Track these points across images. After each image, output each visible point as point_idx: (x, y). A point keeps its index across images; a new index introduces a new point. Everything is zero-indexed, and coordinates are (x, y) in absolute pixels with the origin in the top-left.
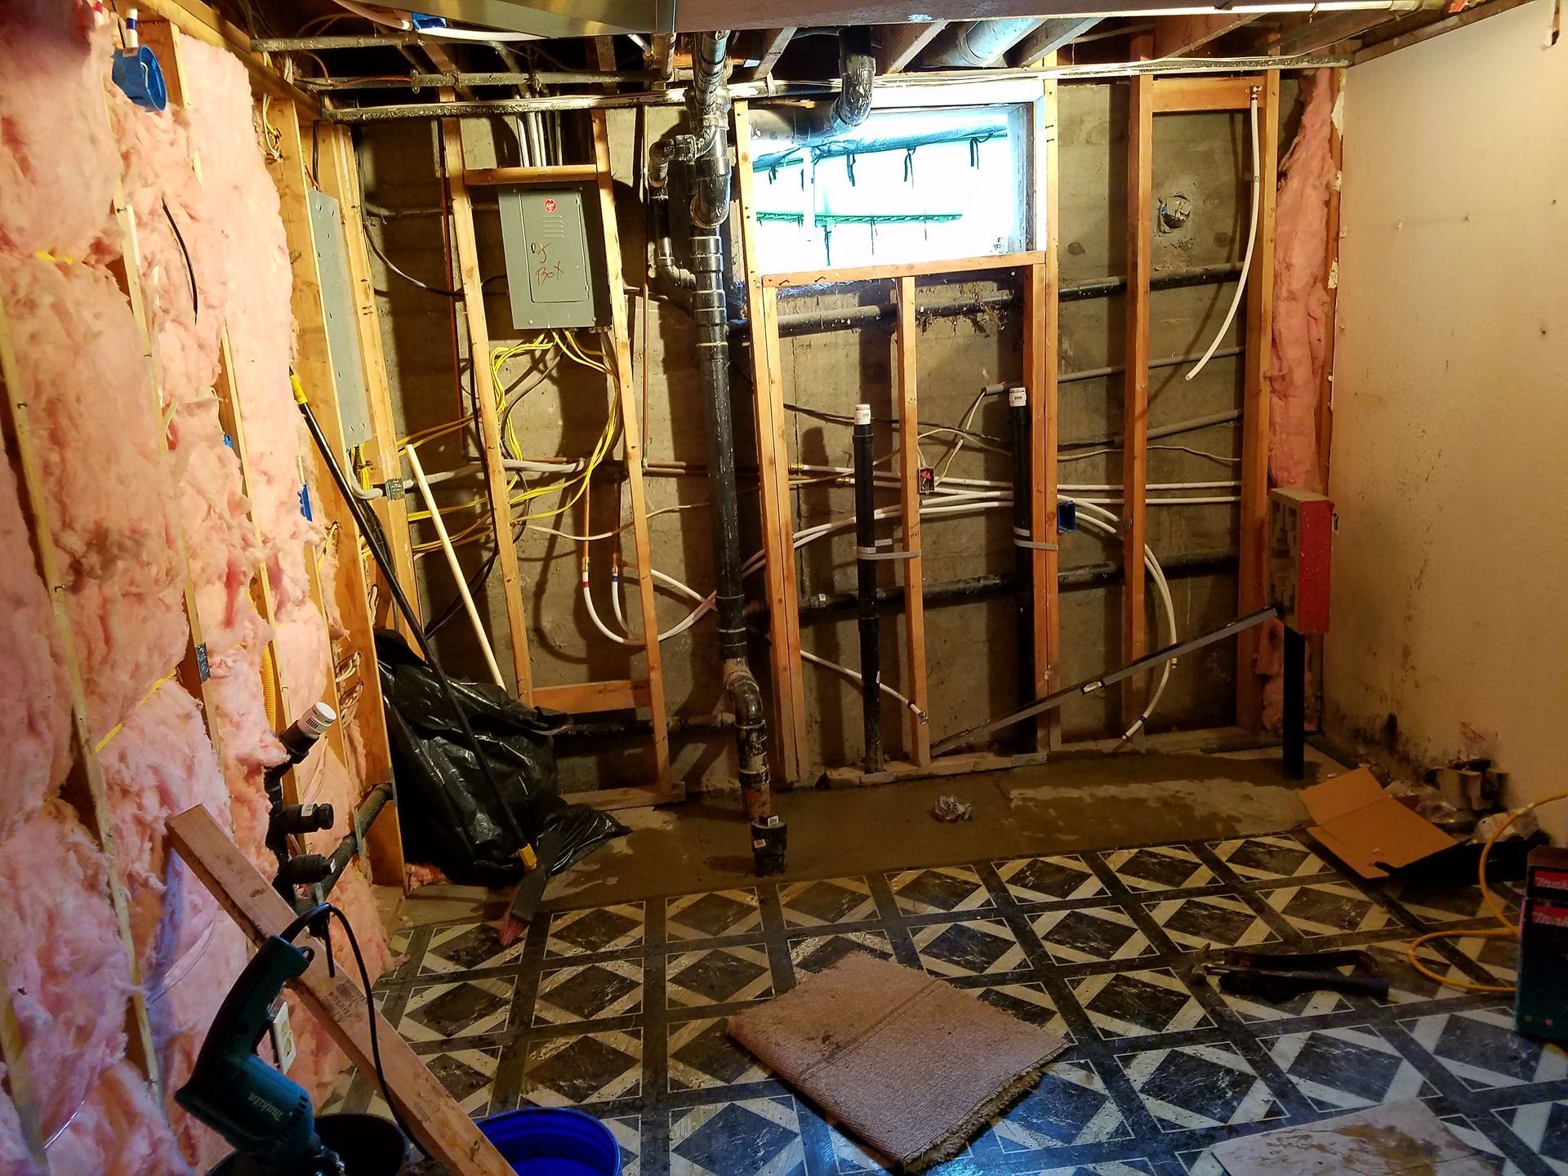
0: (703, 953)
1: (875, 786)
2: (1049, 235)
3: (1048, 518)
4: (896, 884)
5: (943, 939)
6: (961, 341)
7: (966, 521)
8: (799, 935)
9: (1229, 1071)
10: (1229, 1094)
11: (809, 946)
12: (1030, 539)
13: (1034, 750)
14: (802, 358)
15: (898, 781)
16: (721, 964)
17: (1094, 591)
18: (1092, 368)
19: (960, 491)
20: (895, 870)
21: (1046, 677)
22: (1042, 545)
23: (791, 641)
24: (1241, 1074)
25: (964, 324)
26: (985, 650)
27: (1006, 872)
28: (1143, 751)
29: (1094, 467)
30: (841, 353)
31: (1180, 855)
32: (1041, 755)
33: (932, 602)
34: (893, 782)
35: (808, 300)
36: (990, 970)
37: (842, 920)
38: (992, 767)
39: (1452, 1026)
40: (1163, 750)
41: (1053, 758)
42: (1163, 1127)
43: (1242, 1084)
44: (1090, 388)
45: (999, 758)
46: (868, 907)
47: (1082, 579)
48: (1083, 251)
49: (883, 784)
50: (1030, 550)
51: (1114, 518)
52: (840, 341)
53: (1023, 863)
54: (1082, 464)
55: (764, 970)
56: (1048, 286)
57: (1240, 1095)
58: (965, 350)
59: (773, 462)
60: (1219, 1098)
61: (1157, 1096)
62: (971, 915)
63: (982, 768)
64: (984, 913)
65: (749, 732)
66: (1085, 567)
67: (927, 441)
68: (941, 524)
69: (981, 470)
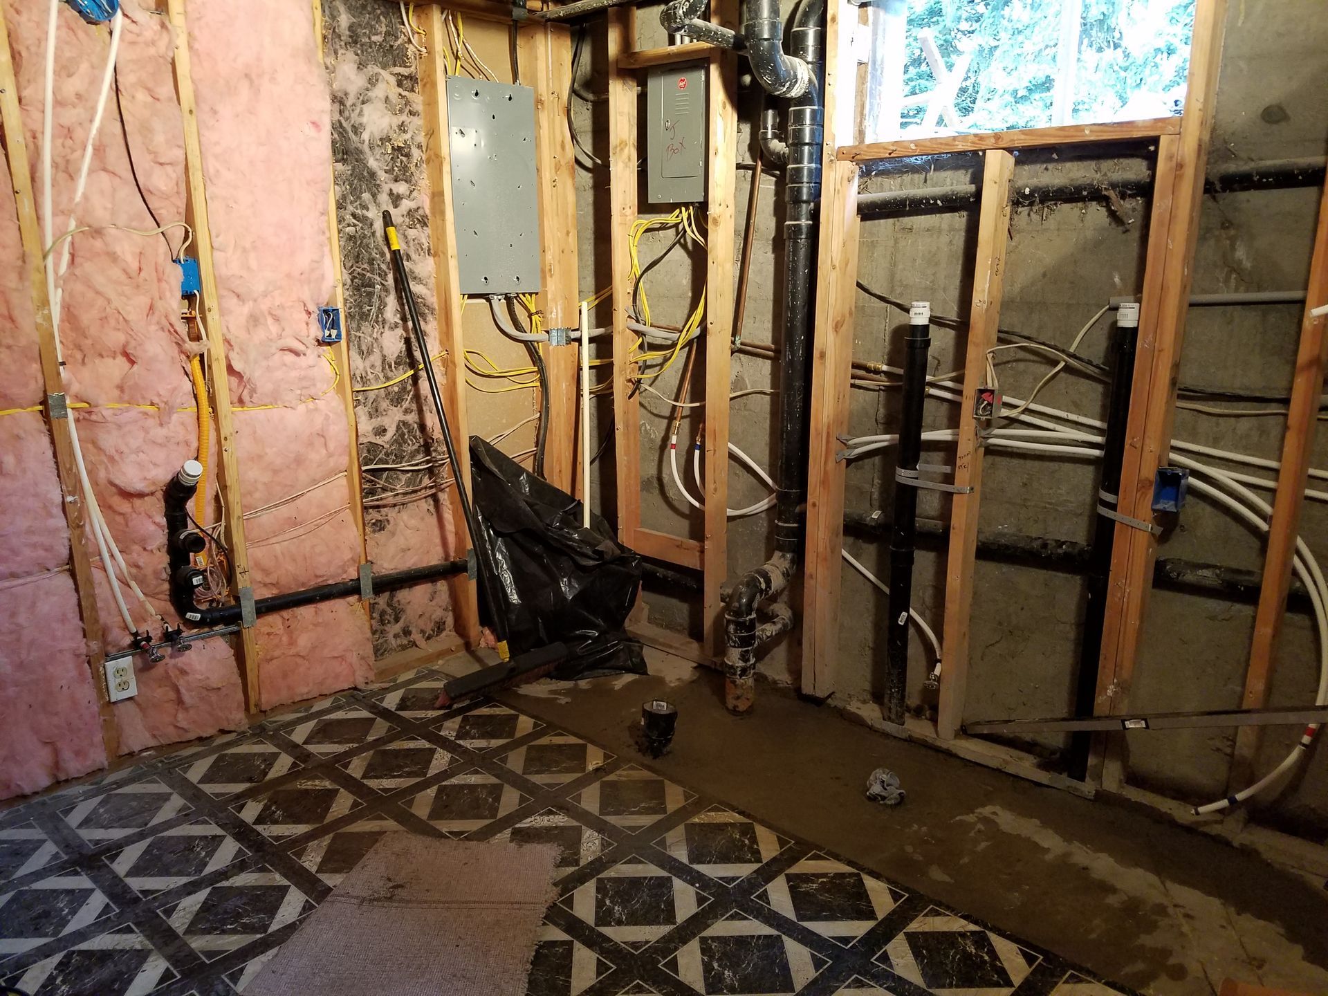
1: (886, 735)
3: (1143, 485)
4: (704, 818)
5: (635, 880)
6: (1090, 234)
7: (1067, 467)
12: (1113, 507)
13: (1082, 779)
14: (902, 243)
15: (910, 740)
18: (1278, 289)
19: (1058, 427)
20: (730, 806)
21: (1110, 693)
22: (1127, 519)
23: (821, 549)
25: (1096, 214)
26: (1072, 635)
27: (808, 866)
28: (1236, 844)
29: (1263, 432)
30: (945, 239)
31: (1013, 962)
32: (1088, 787)
33: (987, 552)
34: (905, 740)
35: (916, 176)
36: (608, 930)
38: (1022, 775)
40: (1267, 855)
41: (1102, 798)
44: (1272, 318)
46: (646, 820)
47: (1207, 583)
48: (1285, 118)
49: (895, 737)
50: (1112, 522)
51: (1266, 508)
52: (945, 226)
53: (839, 868)
56: (1180, 166)
58: (1095, 246)
62: (697, 879)
63: (1011, 770)
64: (710, 884)
65: (729, 622)
66: (1215, 567)
67: (1022, 354)
68: (1037, 464)
69: (1097, 408)
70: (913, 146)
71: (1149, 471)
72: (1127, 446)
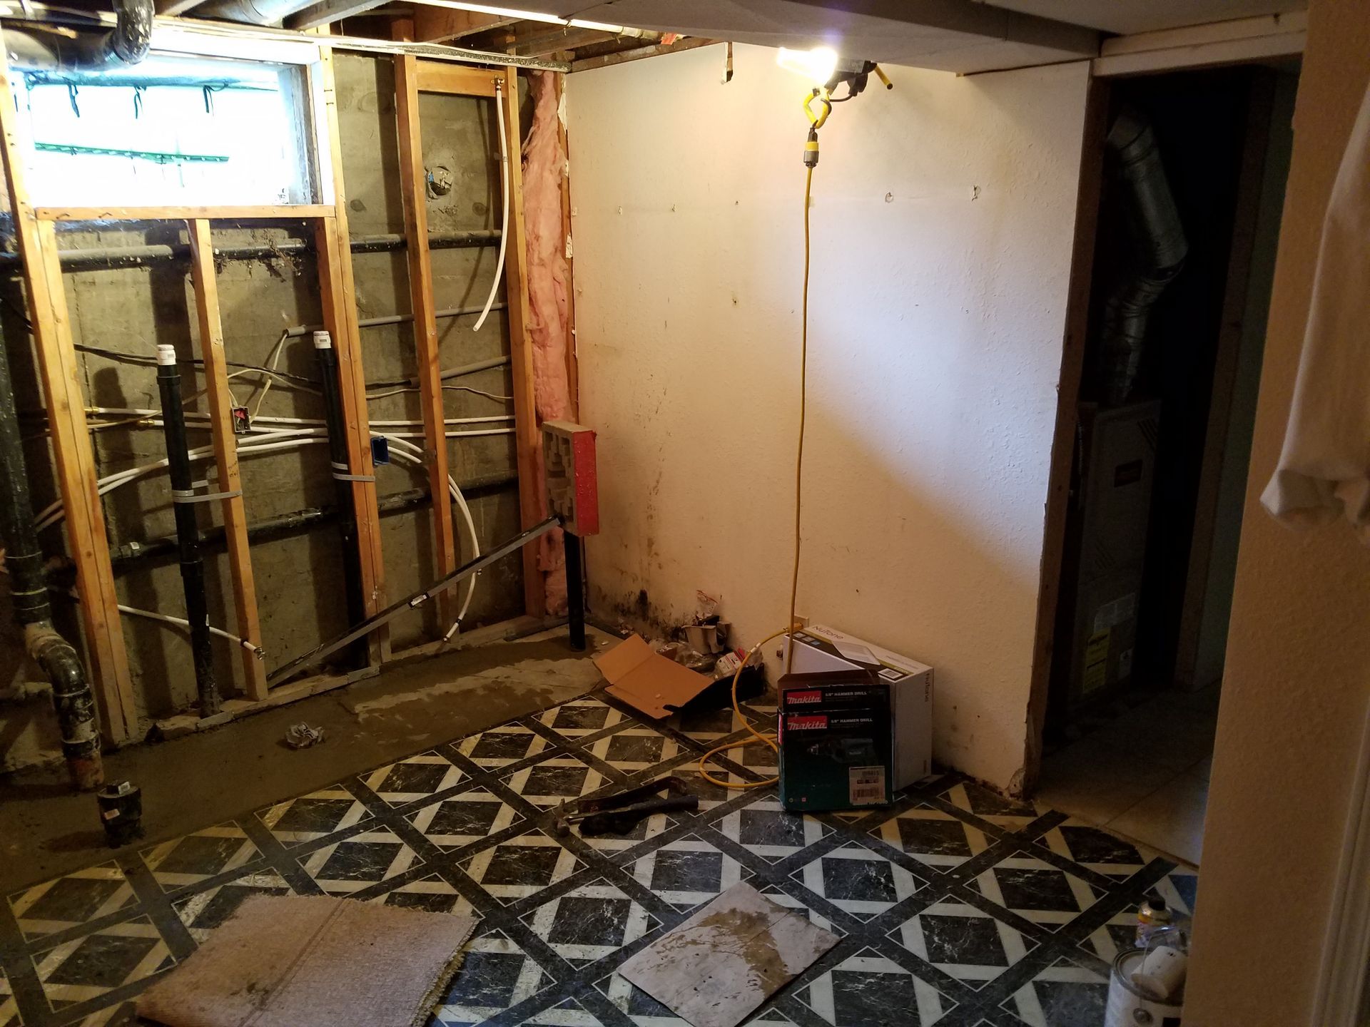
0: (75, 944)
1: (212, 728)
2: (336, 191)
3: (363, 454)
4: (270, 819)
5: (334, 859)
6: (258, 284)
7: (280, 458)
8: (183, 896)
9: (610, 902)
10: (616, 921)
11: (197, 904)
12: (348, 472)
13: (367, 665)
14: (86, 296)
15: (236, 719)
16: (102, 949)
17: (405, 515)
18: (384, 315)
19: (272, 430)
20: (263, 807)
21: (374, 597)
22: (361, 477)
23: (106, 595)
24: (619, 901)
25: (259, 268)
26: (311, 579)
27: (374, 781)
28: (459, 649)
29: (395, 405)
30: (131, 291)
31: (516, 730)
32: (374, 668)
33: (256, 538)
34: (232, 721)
35: (87, 235)
36: (389, 875)
37: (226, 869)
38: (329, 688)
39: (746, 819)
40: (474, 644)
41: (385, 669)
42: (577, 966)
43: (622, 909)
44: (384, 334)
45: (336, 678)
46: (248, 849)
47: (396, 505)
48: (364, 208)
49: (221, 725)
50: (350, 483)
51: (419, 450)
52: (129, 280)
53: (387, 770)
54: (384, 402)
55: (155, 941)
56: (340, 238)
57: (623, 920)
58: (264, 291)
59: (66, 406)
60: (610, 926)
61: (564, 941)
62: (353, 831)
63: (320, 690)
64: (365, 824)
65: (73, 699)
66: (399, 494)
67: (234, 381)
68: (256, 462)
69: (291, 409)
70: (124, 212)
71: (366, 443)
72: (349, 429)
